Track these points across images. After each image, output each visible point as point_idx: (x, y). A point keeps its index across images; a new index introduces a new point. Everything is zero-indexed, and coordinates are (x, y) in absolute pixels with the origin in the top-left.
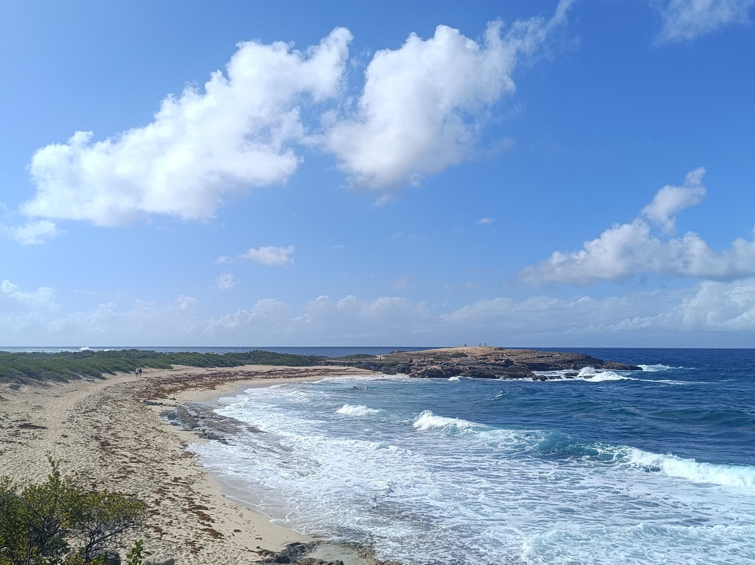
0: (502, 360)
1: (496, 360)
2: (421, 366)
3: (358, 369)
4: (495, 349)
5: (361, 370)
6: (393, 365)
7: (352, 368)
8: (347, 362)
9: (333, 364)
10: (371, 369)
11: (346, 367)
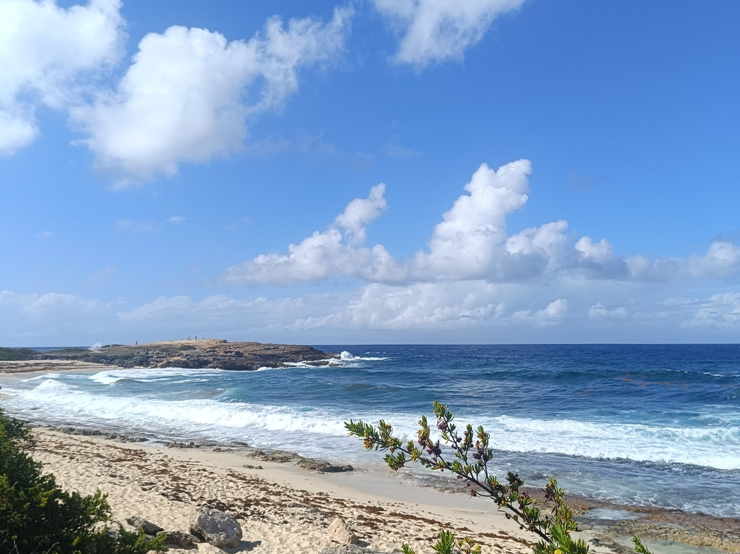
0: (232, 352)
1: (225, 352)
2: (160, 357)
3: (86, 363)
4: (220, 342)
5: (90, 363)
6: (128, 357)
7: (80, 362)
8: (70, 355)
9: (52, 358)
10: (101, 362)
11: (70, 362)
